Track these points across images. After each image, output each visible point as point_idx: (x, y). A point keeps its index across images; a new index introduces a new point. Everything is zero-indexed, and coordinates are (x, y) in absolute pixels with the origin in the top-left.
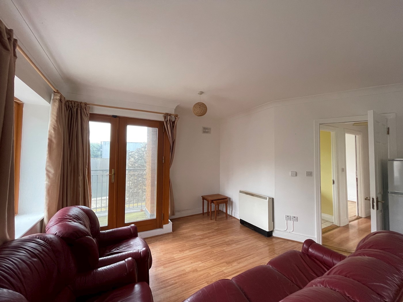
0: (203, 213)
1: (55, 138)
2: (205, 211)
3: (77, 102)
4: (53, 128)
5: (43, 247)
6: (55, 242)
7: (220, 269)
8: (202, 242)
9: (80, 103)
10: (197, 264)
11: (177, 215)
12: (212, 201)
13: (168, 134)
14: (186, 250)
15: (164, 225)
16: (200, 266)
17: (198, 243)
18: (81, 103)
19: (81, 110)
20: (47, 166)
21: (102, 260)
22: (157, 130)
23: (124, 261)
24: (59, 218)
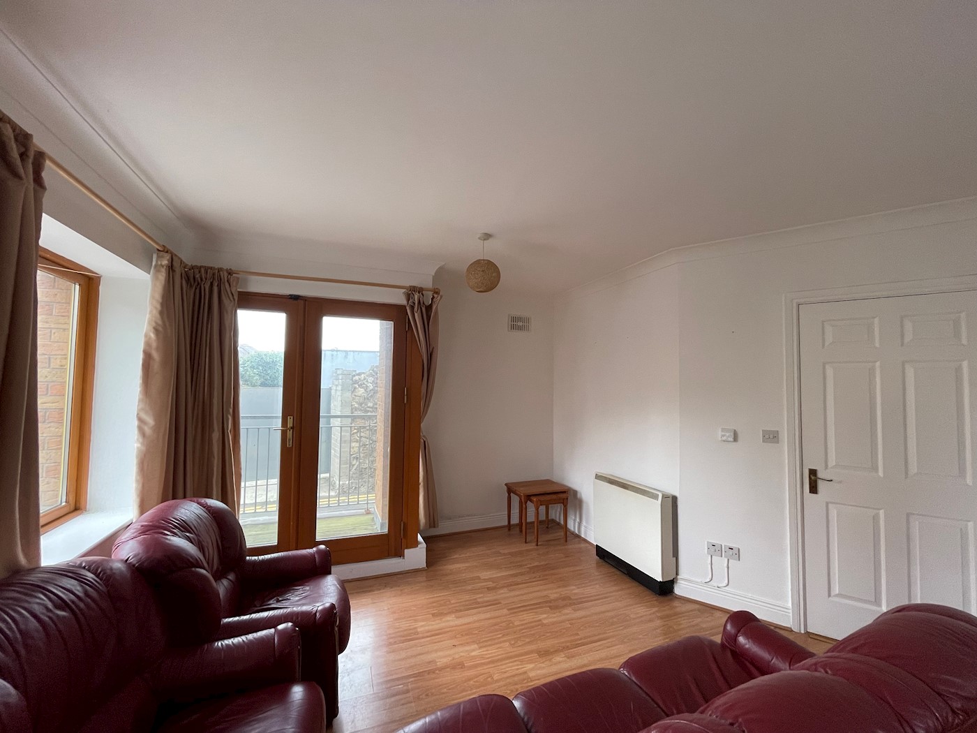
0: (509, 526)
1: (157, 349)
2: (515, 520)
3: (211, 268)
4: (154, 328)
5: (87, 587)
6: (118, 578)
7: (520, 667)
8: (490, 597)
9: (217, 271)
10: (467, 651)
11: (445, 528)
12: (529, 497)
13: (416, 333)
14: (449, 613)
15: (406, 551)
16: (472, 656)
17: (480, 597)
18: (220, 270)
19: (219, 286)
20: (139, 410)
21: (229, 623)
22: (389, 325)
23: (272, 630)
24: (142, 526)
